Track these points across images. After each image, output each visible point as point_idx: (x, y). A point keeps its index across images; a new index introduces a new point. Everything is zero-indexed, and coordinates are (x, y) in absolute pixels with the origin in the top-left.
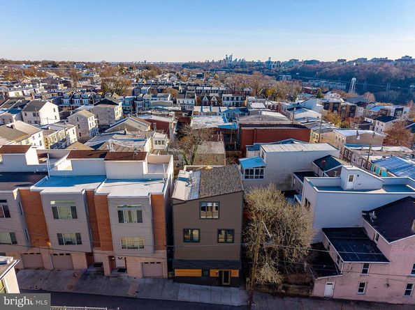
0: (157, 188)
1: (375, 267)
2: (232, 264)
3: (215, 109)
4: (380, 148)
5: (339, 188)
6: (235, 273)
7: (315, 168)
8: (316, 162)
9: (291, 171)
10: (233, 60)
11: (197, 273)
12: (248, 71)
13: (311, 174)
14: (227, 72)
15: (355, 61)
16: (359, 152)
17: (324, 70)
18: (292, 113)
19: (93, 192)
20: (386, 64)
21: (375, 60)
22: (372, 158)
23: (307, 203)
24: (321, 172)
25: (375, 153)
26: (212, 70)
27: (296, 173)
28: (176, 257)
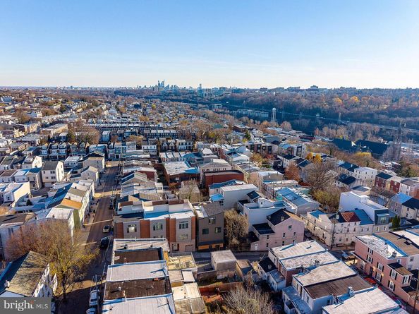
0: (191, 214)
1: (271, 235)
2: (220, 242)
3: (176, 155)
4: (280, 182)
5: (258, 207)
6: (222, 245)
7: (248, 198)
8: (249, 194)
9: (237, 200)
10: (165, 86)
11: (207, 247)
12: (182, 99)
13: (246, 201)
14: (162, 100)
15: (275, 90)
16: (270, 186)
17: (250, 99)
18: (230, 158)
19: (169, 218)
20: (299, 94)
21: (290, 89)
22: (276, 189)
23: (246, 215)
24: (251, 200)
25: (278, 185)
26: (146, 98)
27: (240, 201)
28: (200, 241)
